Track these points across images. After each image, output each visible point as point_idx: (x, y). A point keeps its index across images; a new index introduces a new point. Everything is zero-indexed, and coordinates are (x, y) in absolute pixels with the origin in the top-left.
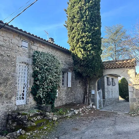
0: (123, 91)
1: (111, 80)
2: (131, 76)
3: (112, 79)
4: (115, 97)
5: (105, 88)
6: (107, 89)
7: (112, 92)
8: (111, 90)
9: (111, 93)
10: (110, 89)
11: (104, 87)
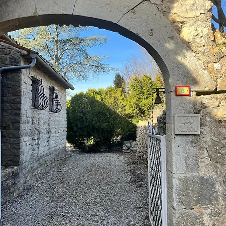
0: (75, 129)
1: (47, 93)
2: (187, 33)
3: (52, 90)
4: (58, 147)
5: (23, 118)
6: (33, 123)
7: (49, 132)
8: (46, 126)
9: (44, 136)
10: (42, 122)
11: (19, 115)
